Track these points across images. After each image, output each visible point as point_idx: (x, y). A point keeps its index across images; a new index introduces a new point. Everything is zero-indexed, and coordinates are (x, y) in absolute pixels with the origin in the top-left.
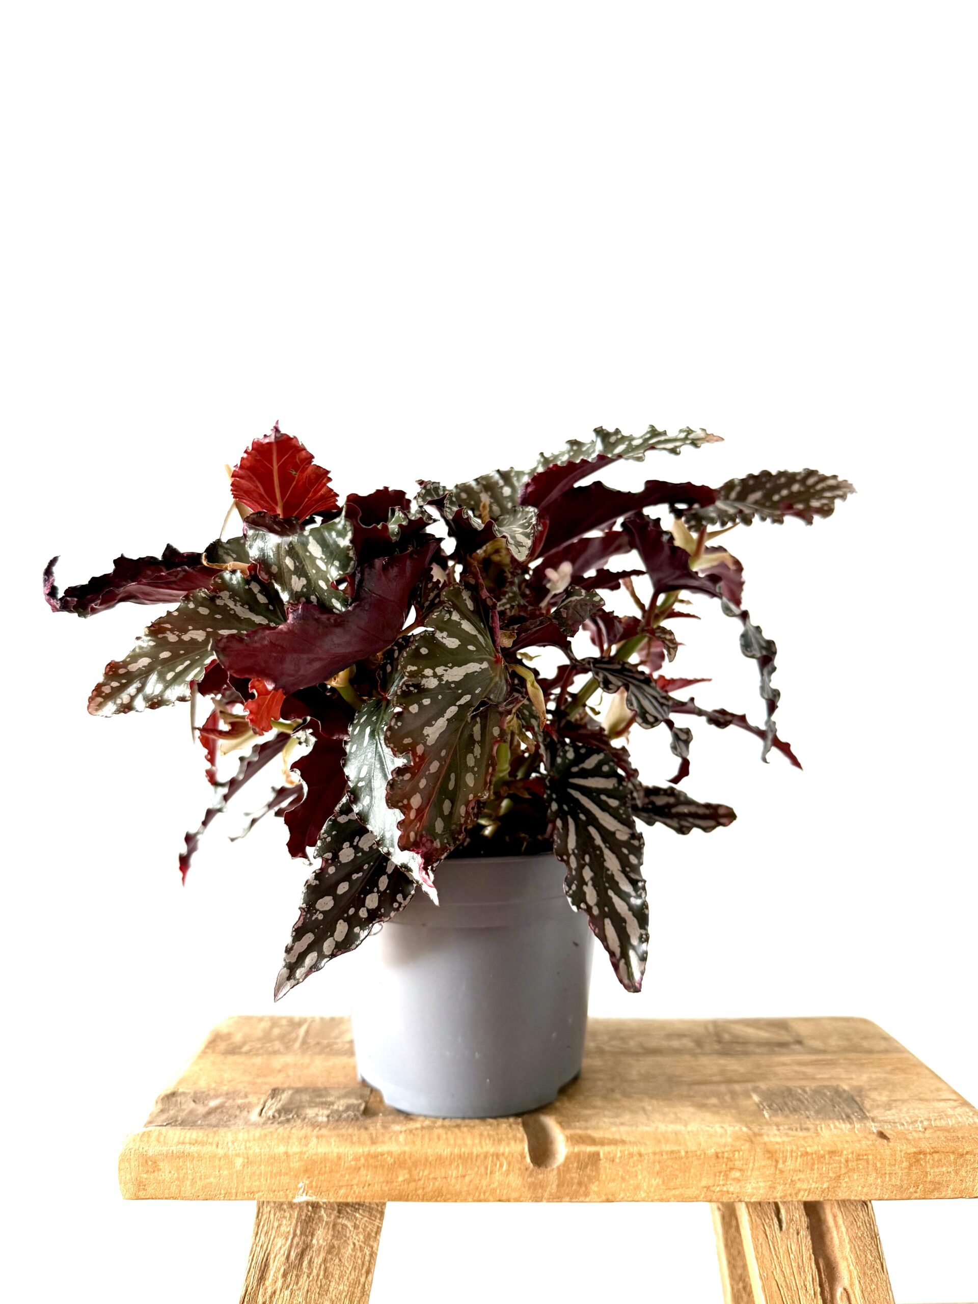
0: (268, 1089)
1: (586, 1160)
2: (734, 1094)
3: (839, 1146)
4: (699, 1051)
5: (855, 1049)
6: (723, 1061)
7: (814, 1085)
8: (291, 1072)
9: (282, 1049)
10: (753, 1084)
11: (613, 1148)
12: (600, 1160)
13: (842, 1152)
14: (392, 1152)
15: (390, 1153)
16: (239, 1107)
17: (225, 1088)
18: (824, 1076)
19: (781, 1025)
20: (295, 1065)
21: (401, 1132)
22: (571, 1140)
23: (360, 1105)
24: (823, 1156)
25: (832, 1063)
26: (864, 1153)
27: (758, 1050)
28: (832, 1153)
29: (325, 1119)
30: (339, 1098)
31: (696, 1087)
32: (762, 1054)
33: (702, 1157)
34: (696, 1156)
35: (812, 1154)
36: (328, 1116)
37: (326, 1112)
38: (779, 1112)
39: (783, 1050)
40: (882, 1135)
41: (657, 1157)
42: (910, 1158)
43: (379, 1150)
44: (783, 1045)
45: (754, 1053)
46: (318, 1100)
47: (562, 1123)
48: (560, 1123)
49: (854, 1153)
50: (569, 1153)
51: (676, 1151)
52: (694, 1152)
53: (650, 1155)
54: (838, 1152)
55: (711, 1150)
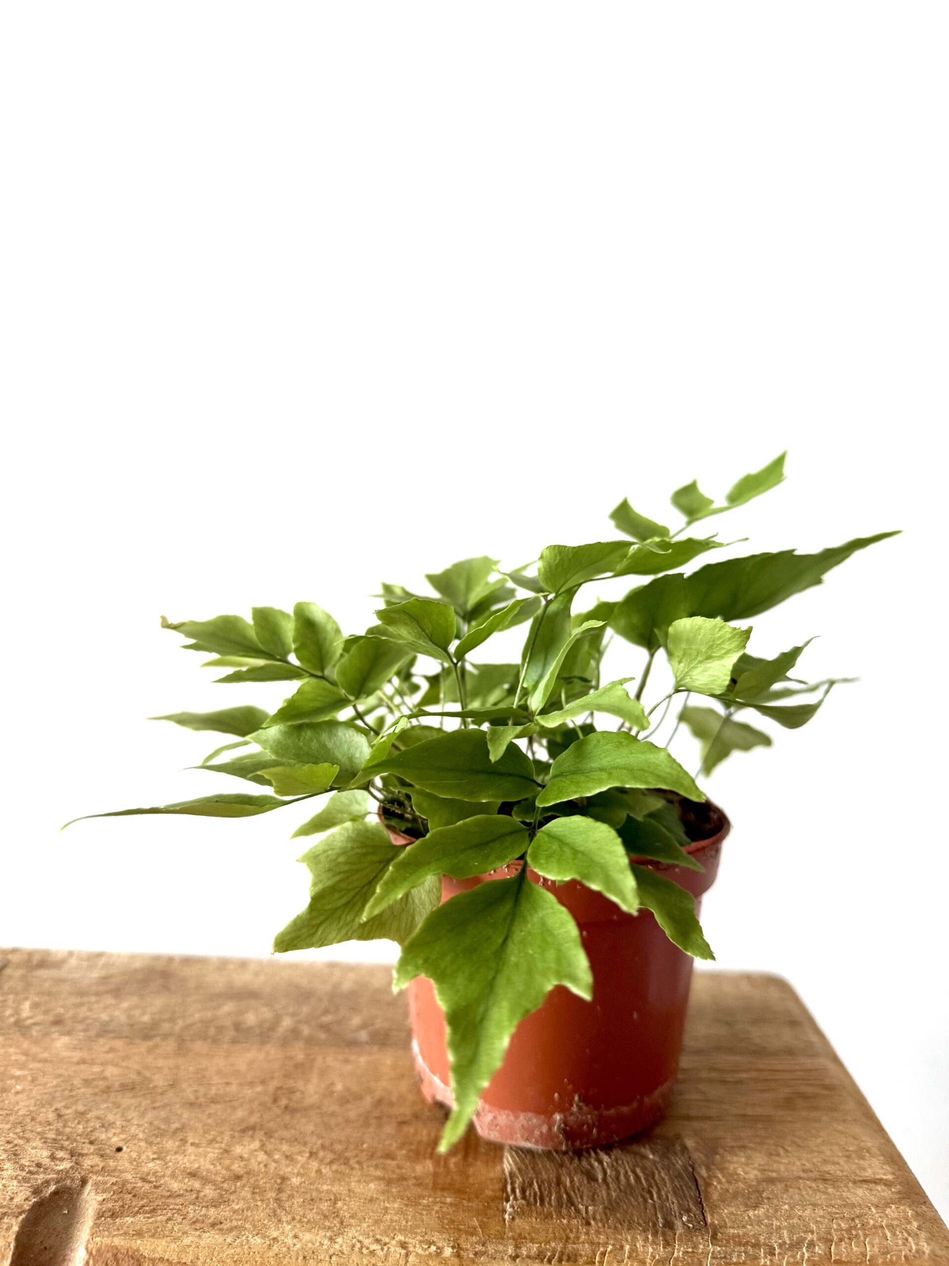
38: (537, 1203)
47: (102, 1216)
48: (100, 1215)
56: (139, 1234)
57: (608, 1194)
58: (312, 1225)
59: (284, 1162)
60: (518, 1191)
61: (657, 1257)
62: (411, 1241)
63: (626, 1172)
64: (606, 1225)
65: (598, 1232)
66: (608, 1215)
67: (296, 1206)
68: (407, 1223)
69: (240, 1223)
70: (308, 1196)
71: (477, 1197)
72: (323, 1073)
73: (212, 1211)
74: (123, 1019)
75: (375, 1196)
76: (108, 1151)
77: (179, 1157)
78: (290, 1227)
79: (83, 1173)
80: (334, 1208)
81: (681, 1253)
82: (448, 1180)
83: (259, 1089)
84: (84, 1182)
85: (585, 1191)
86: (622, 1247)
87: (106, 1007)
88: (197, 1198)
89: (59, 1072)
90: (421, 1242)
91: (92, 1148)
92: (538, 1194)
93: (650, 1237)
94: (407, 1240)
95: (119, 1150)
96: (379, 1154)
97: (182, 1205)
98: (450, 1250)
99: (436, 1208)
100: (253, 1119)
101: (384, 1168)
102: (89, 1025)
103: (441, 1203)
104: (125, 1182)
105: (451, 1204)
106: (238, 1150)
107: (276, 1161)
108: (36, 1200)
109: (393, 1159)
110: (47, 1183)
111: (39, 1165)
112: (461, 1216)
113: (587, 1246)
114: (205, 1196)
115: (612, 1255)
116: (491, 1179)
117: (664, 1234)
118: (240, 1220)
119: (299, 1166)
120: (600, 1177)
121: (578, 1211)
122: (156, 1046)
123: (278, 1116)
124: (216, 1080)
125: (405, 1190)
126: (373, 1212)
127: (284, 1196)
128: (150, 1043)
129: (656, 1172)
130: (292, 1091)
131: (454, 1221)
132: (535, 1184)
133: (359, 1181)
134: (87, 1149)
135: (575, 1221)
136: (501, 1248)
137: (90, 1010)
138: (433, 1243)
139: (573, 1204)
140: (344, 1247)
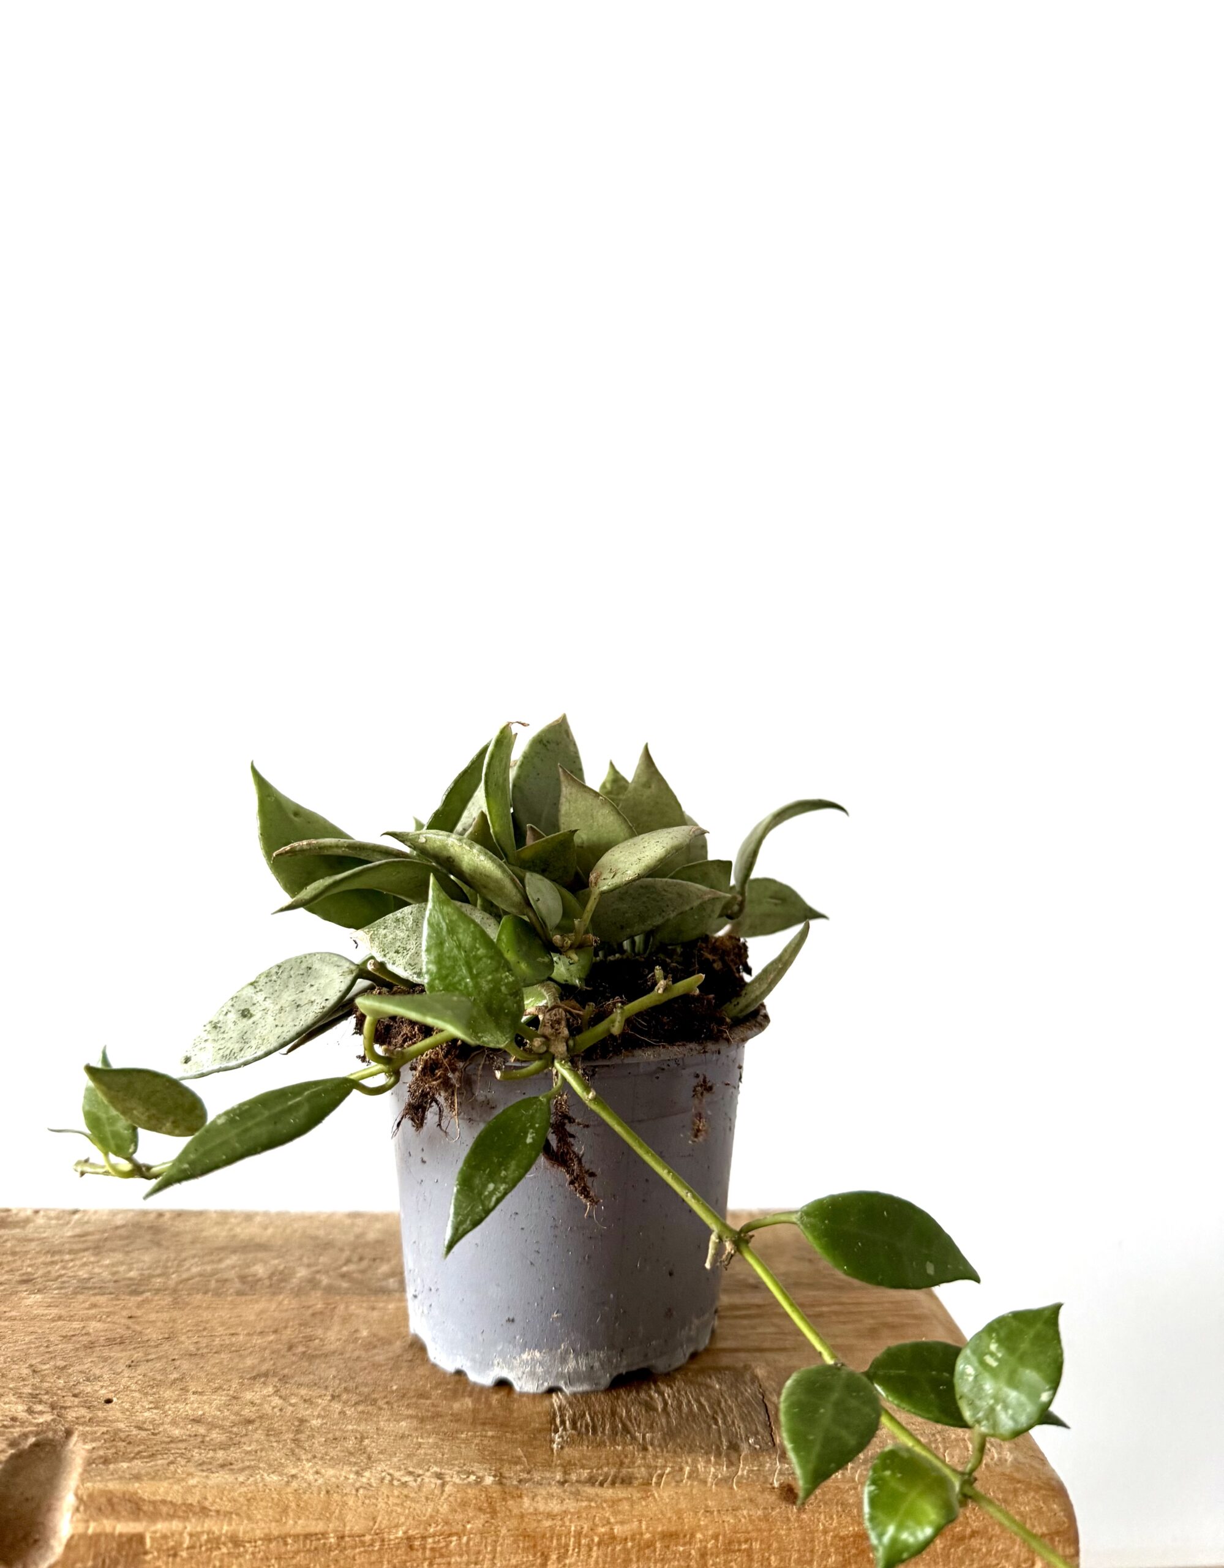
1: (114, 1553)
3: (688, 1520)
11: (176, 1525)
12: (146, 1553)
13: (693, 1536)
22: (87, 1507)
24: (650, 1544)
26: (742, 1537)
28: (670, 1537)
33: (377, 1547)
34: (363, 1543)
35: (626, 1539)
38: (590, 1433)
40: (791, 1495)
41: (273, 1545)
42: (843, 1547)
47: (94, 1463)
48: (89, 1462)
49: (721, 1538)
50: (76, 1538)
51: (316, 1534)
52: (359, 1536)
53: (259, 1543)
54: (685, 1536)
55: (396, 1533)
56: (137, 1477)
57: (668, 1422)
58: (335, 1462)
59: (302, 1405)
60: (568, 1423)
61: (720, 1476)
62: (448, 1471)
63: (689, 1402)
64: (665, 1450)
65: (655, 1457)
66: (668, 1440)
67: (316, 1445)
68: (443, 1455)
69: (253, 1463)
70: (330, 1436)
71: (521, 1430)
72: (346, 1319)
73: (220, 1454)
74: (106, 1275)
75: (407, 1433)
76: (95, 1403)
77: (180, 1406)
78: (310, 1464)
79: (67, 1426)
80: (361, 1445)
81: (745, 1473)
82: (490, 1414)
83: (272, 1337)
84: (69, 1433)
85: (643, 1421)
86: (681, 1469)
87: (85, 1264)
88: (203, 1442)
89: (31, 1329)
90: (458, 1472)
91: (77, 1400)
92: (591, 1424)
93: (712, 1458)
94: (443, 1471)
95: (109, 1401)
96: (412, 1394)
97: (185, 1449)
98: (492, 1478)
99: (477, 1441)
100: (264, 1368)
101: (417, 1406)
102: (64, 1282)
103: (482, 1436)
104: (117, 1431)
105: (492, 1437)
106: (248, 1396)
107: (291, 1405)
108: (13, 1451)
109: (427, 1398)
110: (25, 1436)
111: (14, 1419)
112: (504, 1447)
113: (643, 1469)
114: (212, 1440)
115: (670, 1476)
116: (538, 1413)
117: (728, 1456)
118: (253, 1460)
119: (319, 1408)
120: (660, 1408)
121: (634, 1438)
122: (146, 1301)
123: (293, 1363)
124: (221, 1330)
125: (441, 1426)
126: (405, 1447)
127: (302, 1437)
128: (140, 1299)
129: (723, 1400)
130: (310, 1339)
131: (495, 1453)
132: (587, 1416)
133: (389, 1420)
134: (70, 1401)
135: (631, 1447)
136: (548, 1475)
137: (64, 1268)
138: (473, 1473)
139: (628, 1432)
140: (372, 1480)
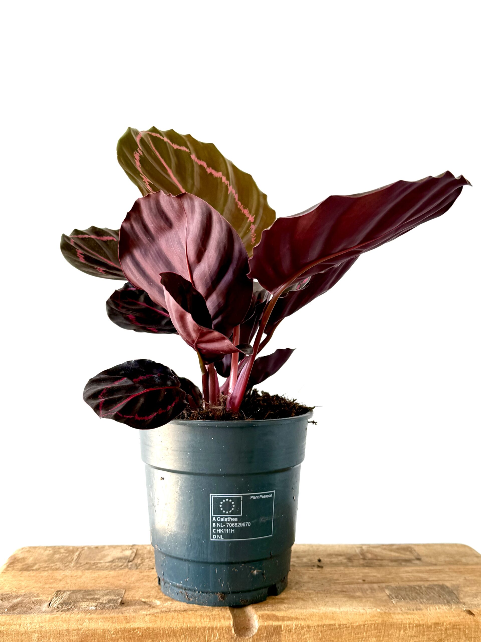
0: (53, 591)
1: (272, 631)
2: (373, 590)
3: (442, 620)
4: (350, 564)
5: (456, 563)
6: (366, 570)
7: (427, 584)
8: (68, 581)
9: (61, 568)
10: (387, 584)
11: (290, 623)
12: (282, 631)
13: (443, 624)
14: (140, 628)
15: (139, 628)
16: (33, 603)
17: (23, 591)
18: (434, 578)
19: (407, 548)
20: (71, 576)
21: (146, 615)
22: (262, 618)
23: (118, 599)
24: (431, 627)
25: (440, 571)
26: (457, 624)
27: (390, 564)
28: (437, 624)
29: (94, 608)
30: (103, 596)
31: (347, 586)
32: (392, 566)
33: (350, 628)
34: (346, 627)
35: (423, 625)
36: (96, 607)
37: (94, 604)
38: (403, 600)
39: (408, 564)
40: (470, 613)
41: (320, 628)
43: (132, 626)
44: (408, 561)
45: (388, 566)
46: (88, 597)
49: (451, 624)
50: (261, 626)
51: (332, 624)
52: (345, 625)
53: (315, 627)
54: (441, 623)
55: (356, 623)
60: (394, 597)
61: (447, 608)
64: (428, 603)
65: (426, 605)
75: (346, 600)
78: (322, 607)
81: (455, 608)
86: (435, 607)
93: (443, 605)
94: (364, 608)
99: (369, 602)
103: (370, 600)
105: (373, 601)
112: (378, 603)
113: (424, 607)
117: (448, 604)
121: (417, 601)
132: (399, 596)
135: (417, 603)
138: (373, 609)
139: (414, 599)
